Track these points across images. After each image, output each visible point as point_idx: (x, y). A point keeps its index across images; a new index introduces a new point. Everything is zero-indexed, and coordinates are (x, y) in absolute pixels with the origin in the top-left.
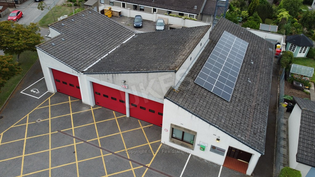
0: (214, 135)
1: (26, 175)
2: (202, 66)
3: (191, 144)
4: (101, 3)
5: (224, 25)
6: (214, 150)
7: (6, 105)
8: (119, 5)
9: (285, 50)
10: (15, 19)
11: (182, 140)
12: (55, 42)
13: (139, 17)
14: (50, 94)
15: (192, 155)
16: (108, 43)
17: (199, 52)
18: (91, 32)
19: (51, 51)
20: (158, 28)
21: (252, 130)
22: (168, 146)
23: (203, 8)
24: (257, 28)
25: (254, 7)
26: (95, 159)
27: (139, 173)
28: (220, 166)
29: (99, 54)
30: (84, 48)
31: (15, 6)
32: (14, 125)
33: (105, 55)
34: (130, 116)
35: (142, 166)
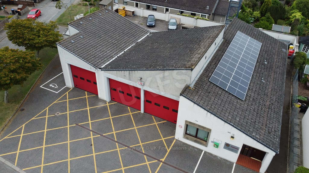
0: (228, 132)
1: (47, 164)
2: (216, 65)
3: (205, 141)
4: (115, 2)
5: (237, 26)
6: (228, 147)
7: (27, 98)
8: (132, 5)
9: (298, 51)
10: (34, 18)
11: (196, 136)
12: (74, 39)
13: (152, 17)
14: (68, 89)
15: (205, 151)
16: (124, 42)
17: (213, 51)
18: (108, 31)
19: (71, 48)
20: (171, 27)
21: (266, 129)
22: (181, 142)
23: (215, 8)
24: (270, 29)
25: (266, 8)
26: (111, 152)
27: (154, 167)
28: (233, 163)
29: (116, 52)
30: (102, 46)
31: (34, 5)
32: (35, 118)
33: (121, 52)
34: (145, 112)
35: (157, 161)
